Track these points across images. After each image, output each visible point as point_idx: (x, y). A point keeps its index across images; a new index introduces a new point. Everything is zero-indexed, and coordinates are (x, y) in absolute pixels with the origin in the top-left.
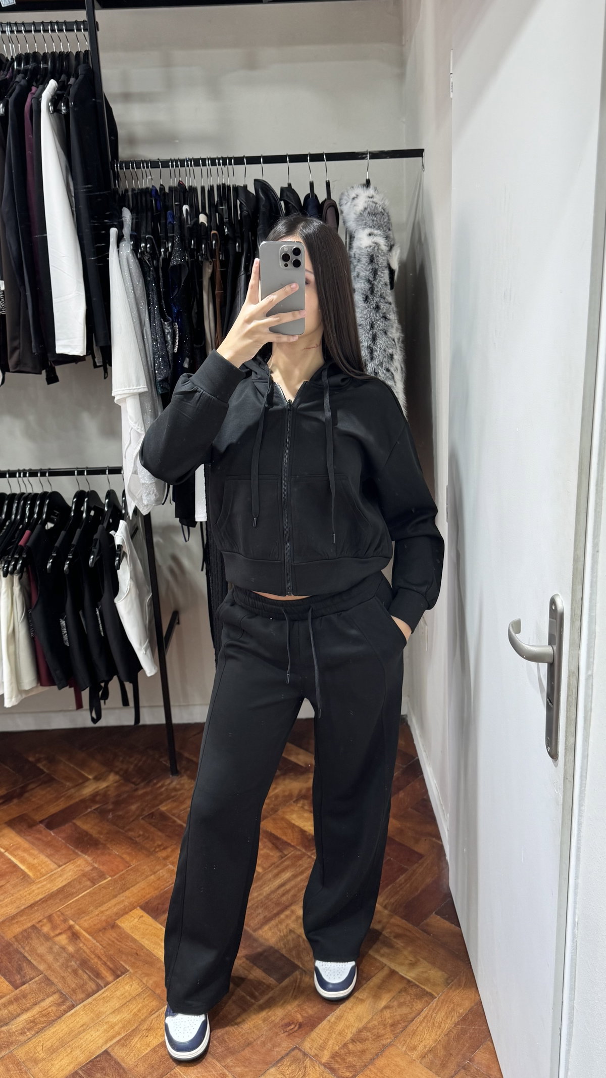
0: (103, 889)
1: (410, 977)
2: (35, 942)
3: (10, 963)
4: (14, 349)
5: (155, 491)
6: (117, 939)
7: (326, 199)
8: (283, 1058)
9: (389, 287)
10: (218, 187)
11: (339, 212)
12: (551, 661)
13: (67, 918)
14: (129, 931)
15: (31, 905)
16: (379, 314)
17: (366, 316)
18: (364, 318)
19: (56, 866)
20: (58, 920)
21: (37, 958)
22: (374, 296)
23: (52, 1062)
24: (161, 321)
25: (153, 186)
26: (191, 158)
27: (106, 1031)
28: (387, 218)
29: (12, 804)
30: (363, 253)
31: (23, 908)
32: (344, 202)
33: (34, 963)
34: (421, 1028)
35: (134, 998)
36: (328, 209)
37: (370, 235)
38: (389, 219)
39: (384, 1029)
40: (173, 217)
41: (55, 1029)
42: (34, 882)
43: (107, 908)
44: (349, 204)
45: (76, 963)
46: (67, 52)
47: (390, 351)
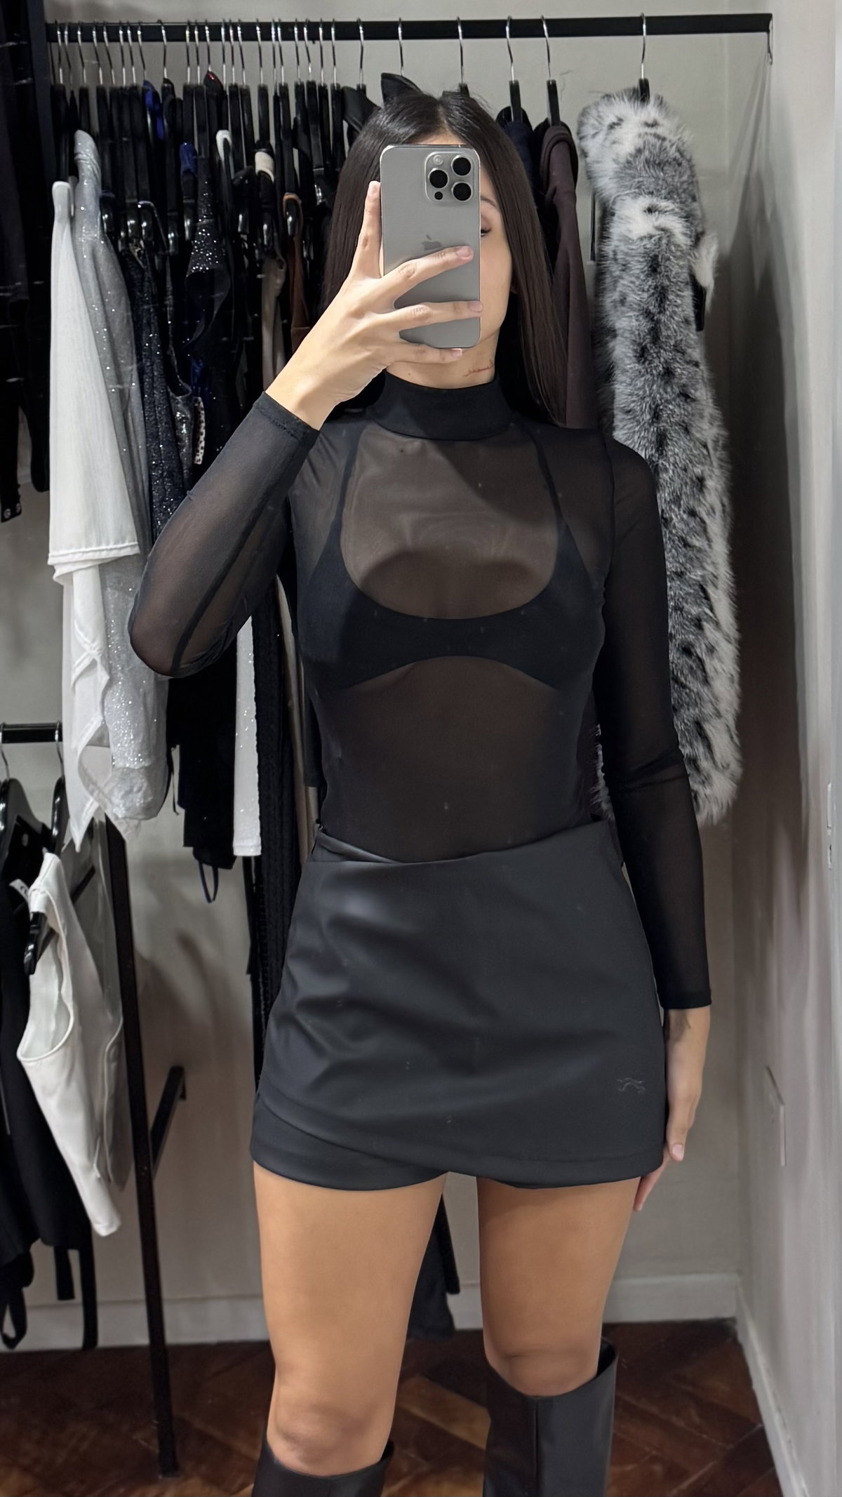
7: (547, 121)
9: (694, 326)
10: (299, 89)
11: (579, 154)
16: (672, 388)
17: (641, 393)
22: (661, 347)
24: (168, 394)
25: (146, 83)
26: (235, 20)
28: (688, 174)
30: (633, 252)
32: (589, 130)
36: (552, 145)
38: (692, 175)
40: (196, 155)
44: (601, 137)
47: (698, 471)
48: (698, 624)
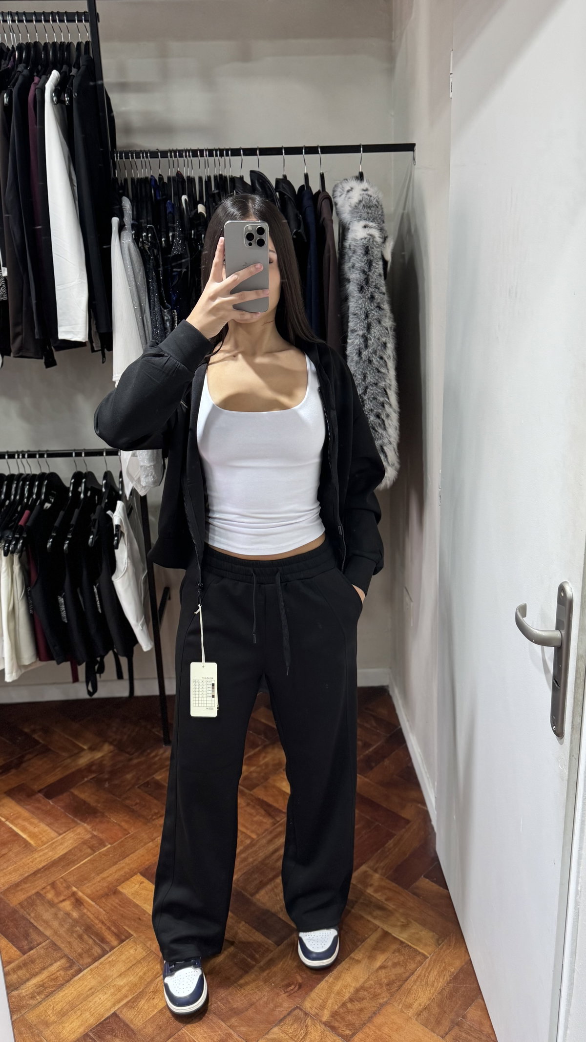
0: (103, 856)
1: (403, 938)
2: (40, 909)
3: (17, 929)
4: (16, 335)
5: (154, 473)
6: (120, 905)
7: (319, 191)
8: (285, 1017)
9: (383, 277)
10: (215, 177)
11: (333, 203)
12: (558, 644)
13: (69, 885)
14: (131, 897)
15: (34, 873)
16: (374, 304)
17: (361, 306)
18: (359, 307)
19: (56, 834)
20: (61, 886)
21: (42, 924)
22: (369, 286)
23: (63, 1025)
24: (161, 309)
25: (152, 176)
26: (189, 148)
27: (113, 994)
28: (381, 211)
29: (9, 774)
30: (358, 245)
31: (26, 875)
32: (338, 193)
33: (41, 929)
34: (416, 987)
35: (139, 962)
36: (322, 201)
37: (365, 227)
38: (382, 212)
39: (380, 988)
40: (173, 206)
41: (64, 993)
42: (35, 850)
43: (108, 875)
44: (343, 196)
45: (81, 928)
46: (68, 43)
47: (384, 339)
48: (383, 405)
